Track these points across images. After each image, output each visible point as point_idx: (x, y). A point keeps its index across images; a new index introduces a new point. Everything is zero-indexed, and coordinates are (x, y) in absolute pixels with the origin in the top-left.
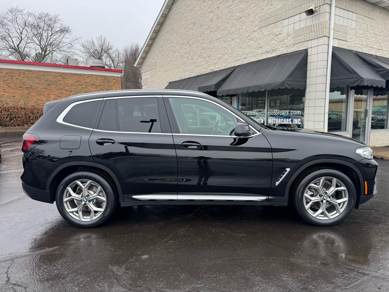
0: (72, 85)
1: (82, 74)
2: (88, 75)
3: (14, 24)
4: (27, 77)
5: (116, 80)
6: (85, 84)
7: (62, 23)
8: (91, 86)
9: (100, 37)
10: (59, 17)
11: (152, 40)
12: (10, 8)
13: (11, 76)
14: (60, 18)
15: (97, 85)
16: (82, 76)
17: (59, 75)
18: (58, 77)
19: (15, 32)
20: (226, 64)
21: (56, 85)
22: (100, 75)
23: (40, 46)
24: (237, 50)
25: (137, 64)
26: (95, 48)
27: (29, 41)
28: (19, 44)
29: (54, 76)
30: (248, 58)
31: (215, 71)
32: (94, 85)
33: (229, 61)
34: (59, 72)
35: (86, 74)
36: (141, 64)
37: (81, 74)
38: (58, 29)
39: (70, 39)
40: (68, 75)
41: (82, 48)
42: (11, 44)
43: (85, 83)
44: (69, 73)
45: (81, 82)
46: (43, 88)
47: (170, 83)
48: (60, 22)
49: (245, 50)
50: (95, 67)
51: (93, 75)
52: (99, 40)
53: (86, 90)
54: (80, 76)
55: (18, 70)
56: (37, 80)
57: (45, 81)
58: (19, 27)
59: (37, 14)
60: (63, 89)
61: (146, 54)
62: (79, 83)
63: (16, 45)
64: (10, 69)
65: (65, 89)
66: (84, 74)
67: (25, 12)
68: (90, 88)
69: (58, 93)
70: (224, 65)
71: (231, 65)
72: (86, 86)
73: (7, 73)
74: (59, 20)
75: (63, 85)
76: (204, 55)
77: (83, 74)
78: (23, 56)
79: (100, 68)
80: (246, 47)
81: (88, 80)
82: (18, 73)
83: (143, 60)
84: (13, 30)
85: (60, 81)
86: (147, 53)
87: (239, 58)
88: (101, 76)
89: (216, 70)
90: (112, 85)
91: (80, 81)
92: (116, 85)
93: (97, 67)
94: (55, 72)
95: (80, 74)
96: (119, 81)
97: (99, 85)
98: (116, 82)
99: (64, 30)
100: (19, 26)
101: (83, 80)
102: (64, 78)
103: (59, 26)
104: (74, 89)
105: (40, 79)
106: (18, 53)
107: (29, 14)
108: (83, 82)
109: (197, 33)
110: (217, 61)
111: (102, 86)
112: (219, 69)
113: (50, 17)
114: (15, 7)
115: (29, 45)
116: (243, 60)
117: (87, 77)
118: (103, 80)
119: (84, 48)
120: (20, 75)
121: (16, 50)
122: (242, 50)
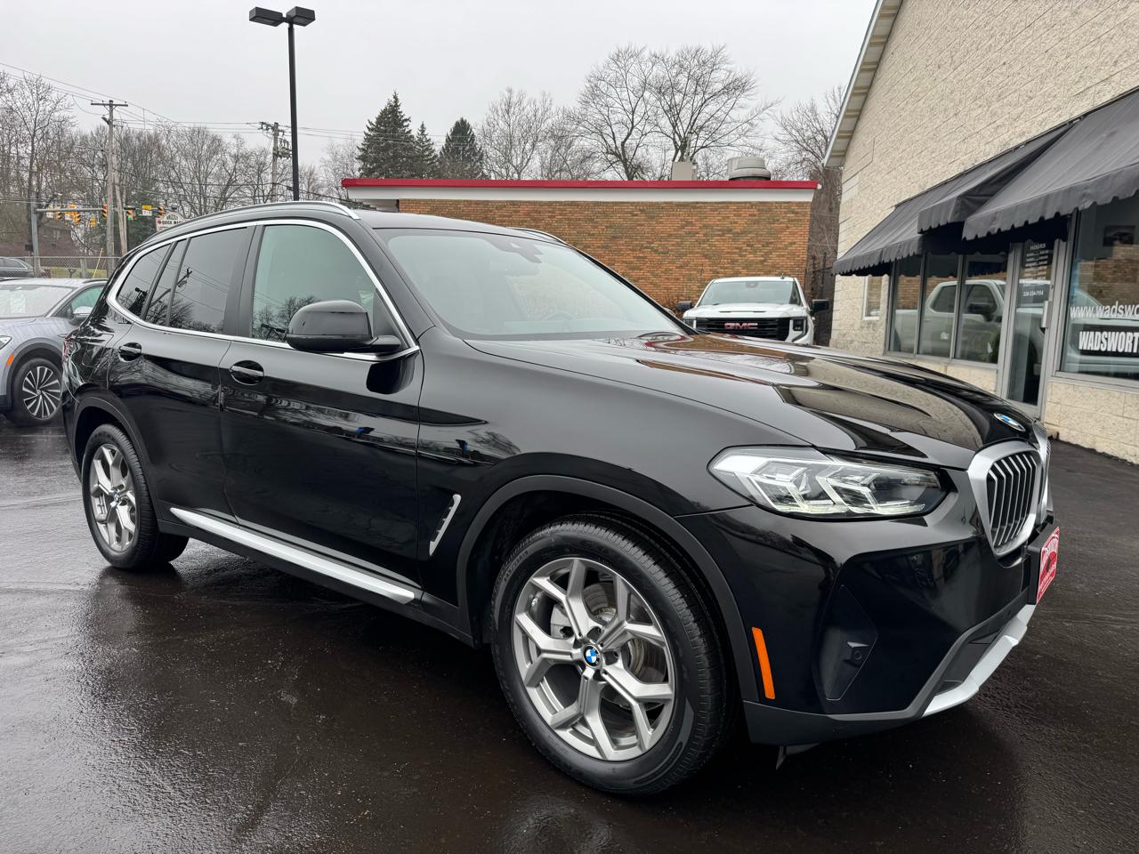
0: (670, 235)
1: (700, 203)
2: (716, 203)
3: (618, 90)
4: (569, 219)
5: (797, 213)
6: (705, 231)
7: (729, 67)
8: (719, 235)
9: (836, 90)
10: (725, 52)
11: (869, 70)
12: (614, 51)
13: (534, 220)
14: (726, 54)
15: (738, 233)
16: (698, 207)
17: (640, 210)
18: (636, 215)
19: (620, 110)
20: (1045, 115)
21: (631, 237)
22: (749, 203)
23: (674, 139)
24: (1084, 52)
25: (831, 156)
26: (818, 126)
27: (648, 128)
28: (626, 140)
29: (627, 213)
30: (1116, 78)
31: (1011, 146)
32: (730, 231)
33: (1054, 104)
34: (642, 203)
35: (710, 203)
36: (844, 156)
37: (697, 203)
38: (719, 86)
39: (749, 110)
40: (662, 208)
41: (780, 129)
42: (610, 141)
43: (705, 226)
44: (666, 203)
45: (694, 225)
46: (599, 247)
47: (897, 206)
48: (725, 67)
49: (1110, 48)
50: (742, 180)
51: (730, 203)
52: (831, 101)
53: (704, 248)
54: (694, 208)
55: (550, 204)
56: (589, 227)
57: (607, 227)
58: (631, 95)
59: (672, 55)
60: (647, 248)
61: (855, 119)
62: (688, 228)
63: (619, 143)
64: (534, 203)
65: (652, 248)
66: (705, 203)
67: (646, 54)
68: (717, 241)
69: (634, 257)
70: (1039, 119)
71: (1060, 116)
72: (705, 235)
73: (528, 214)
74: (724, 61)
75: (648, 238)
76: (989, 91)
77: (703, 203)
78: (633, 169)
79: (755, 180)
80: (1113, 32)
81: (713, 220)
82: (549, 212)
83: (847, 140)
84: (617, 105)
85: (641, 225)
86: (858, 118)
87: (1088, 84)
88: (752, 205)
89: (1016, 144)
90: (782, 230)
91: (691, 224)
92: (793, 229)
93: (747, 180)
94: (632, 203)
95: (694, 203)
96: (804, 216)
97: (744, 233)
98: (797, 220)
99: (736, 87)
100: (630, 93)
101: (701, 220)
102: (652, 218)
103: (723, 77)
104: (673, 245)
105: (596, 222)
106: (623, 162)
107: (656, 58)
108: (699, 224)
109: (976, 15)
110: (1020, 109)
111: (750, 232)
112: (1024, 139)
113: (703, 58)
114: (623, 47)
115: (645, 140)
116: (1099, 88)
117: (711, 210)
118: (755, 216)
119: (786, 129)
120: (554, 217)
121: (618, 156)
122: (1098, 48)
